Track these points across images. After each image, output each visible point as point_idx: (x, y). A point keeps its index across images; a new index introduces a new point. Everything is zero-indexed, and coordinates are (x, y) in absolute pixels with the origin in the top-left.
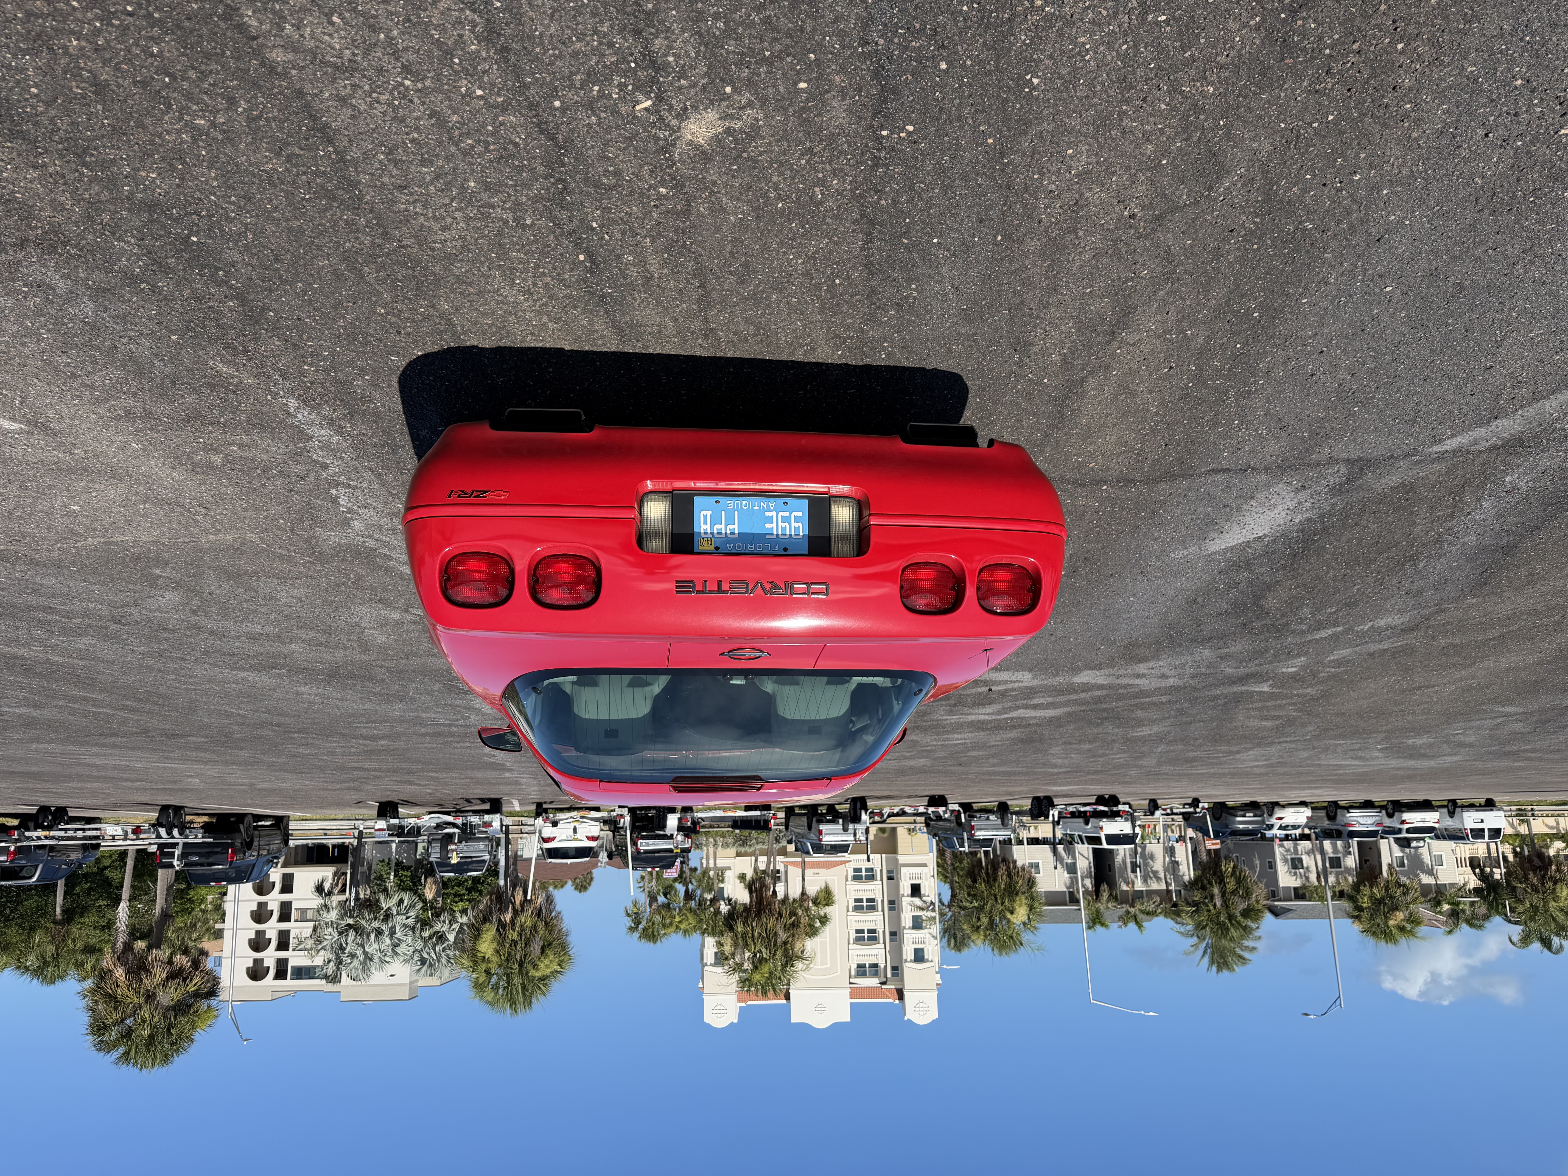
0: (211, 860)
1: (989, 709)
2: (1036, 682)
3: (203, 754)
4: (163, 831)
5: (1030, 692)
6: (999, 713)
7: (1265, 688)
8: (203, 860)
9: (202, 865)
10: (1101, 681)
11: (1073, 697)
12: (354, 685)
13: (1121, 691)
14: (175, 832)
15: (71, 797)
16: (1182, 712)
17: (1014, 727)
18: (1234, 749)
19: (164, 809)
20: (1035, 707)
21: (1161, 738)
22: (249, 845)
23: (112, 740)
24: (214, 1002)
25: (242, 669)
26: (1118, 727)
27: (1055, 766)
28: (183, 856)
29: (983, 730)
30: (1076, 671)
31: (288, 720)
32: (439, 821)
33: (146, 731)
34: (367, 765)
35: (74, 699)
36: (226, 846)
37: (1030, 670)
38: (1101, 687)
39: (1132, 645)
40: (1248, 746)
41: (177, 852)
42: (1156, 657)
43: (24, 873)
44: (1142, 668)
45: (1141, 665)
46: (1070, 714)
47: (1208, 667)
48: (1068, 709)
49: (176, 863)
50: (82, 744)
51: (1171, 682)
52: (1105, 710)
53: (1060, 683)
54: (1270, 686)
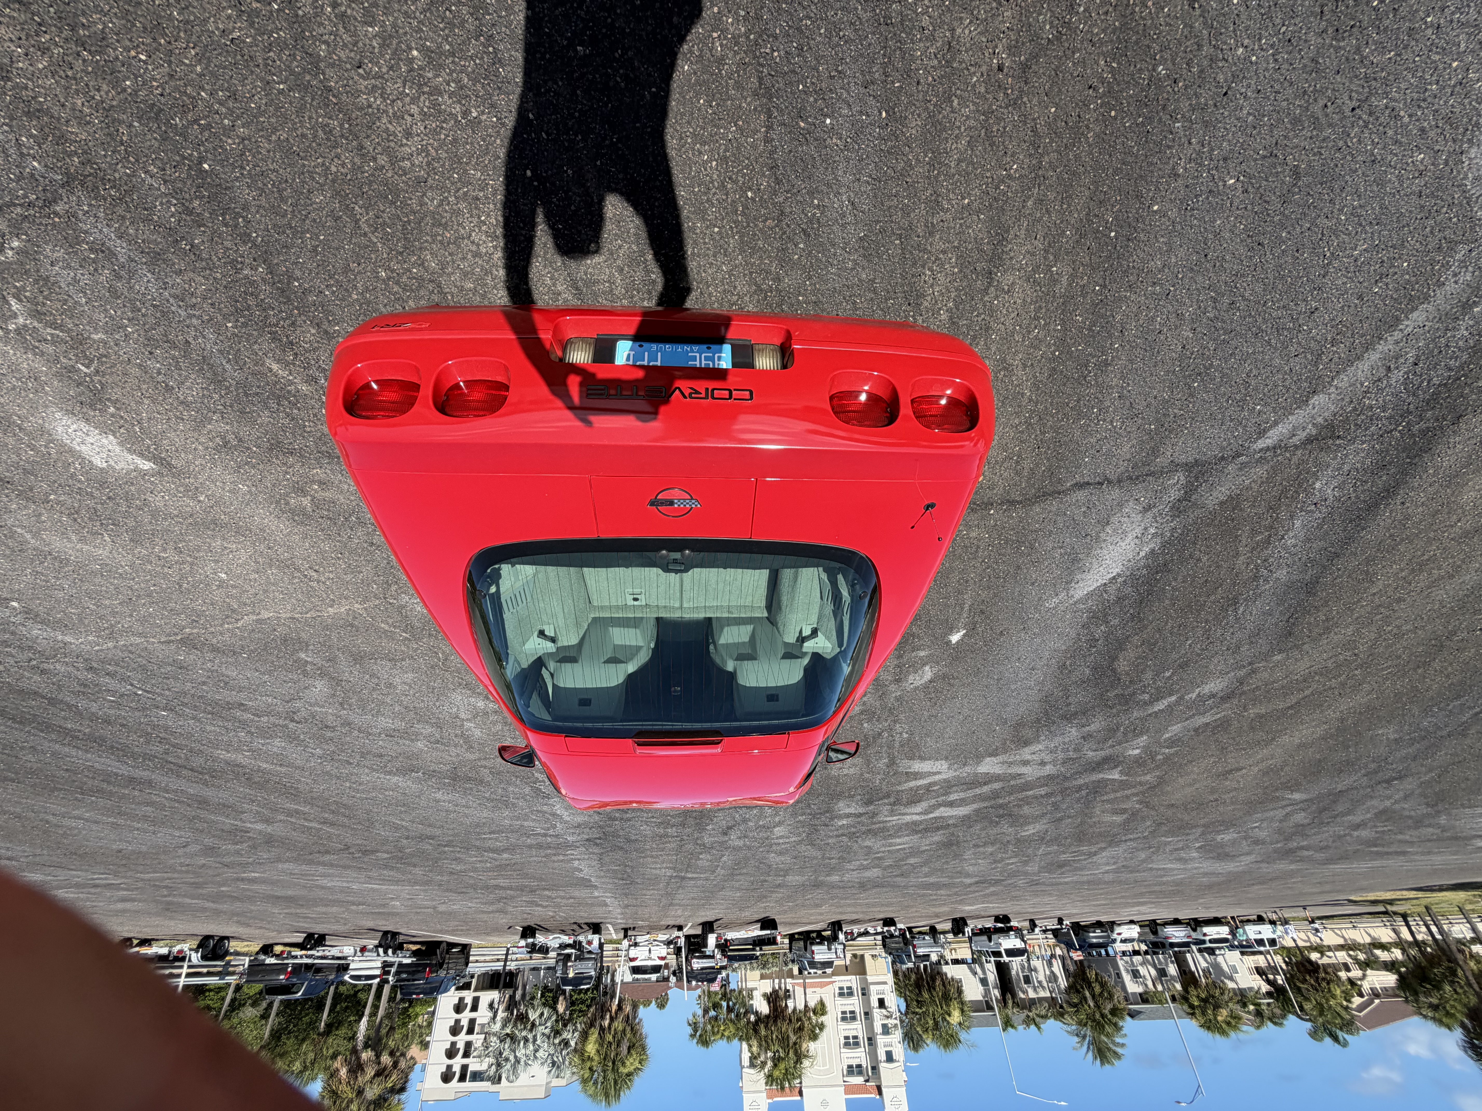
0: (415, 977)
1: (918, 809)
2: (951, 774)
3: (391, 873)
4: (381, 950)
5: (948, 786)
6: (926, 812)
7: (1115, 775)
8: (410, 977)
9: (408, 980)
10: (998, 770)
11: (978, 791)
12: (471, 789)
13: (1012, 783)
14: (390, 951)
15: (323, 923)
16: (1056, 806)
17: (938, 829)
18: (1094, 849)
19: (386, 933)
20: (951, 804)
21: (1042, 838)
22: (441, 966)
23: (327, 858)
24: (403, 1096)
25: (390, 773)
26: (1011, 827)
27: (968, 875)
28: (397, 973)
29: (917, 832)
30: (979, 758)
31: (438, 832)
32: (560, 941)
33: (347, 848)
34: (502, 882)
35: (290, 813)
36: (426, 965)
37: (946, 758)
38: (997, 778)
39: (1019, 725)
40: (1103, 845)
41: (393, 970)
42: (1036, 739)
43: (294, 990)
44: (1026, 753)
45: (1027, 750)
46: (977, 811)
47: (1075, 750)
48: (975, 806)
49: (391, 978)
50: (311, 862)
51: (1049, 770)
52: (1001, 806)
53: (969, 774)
54: (1121, 772)
